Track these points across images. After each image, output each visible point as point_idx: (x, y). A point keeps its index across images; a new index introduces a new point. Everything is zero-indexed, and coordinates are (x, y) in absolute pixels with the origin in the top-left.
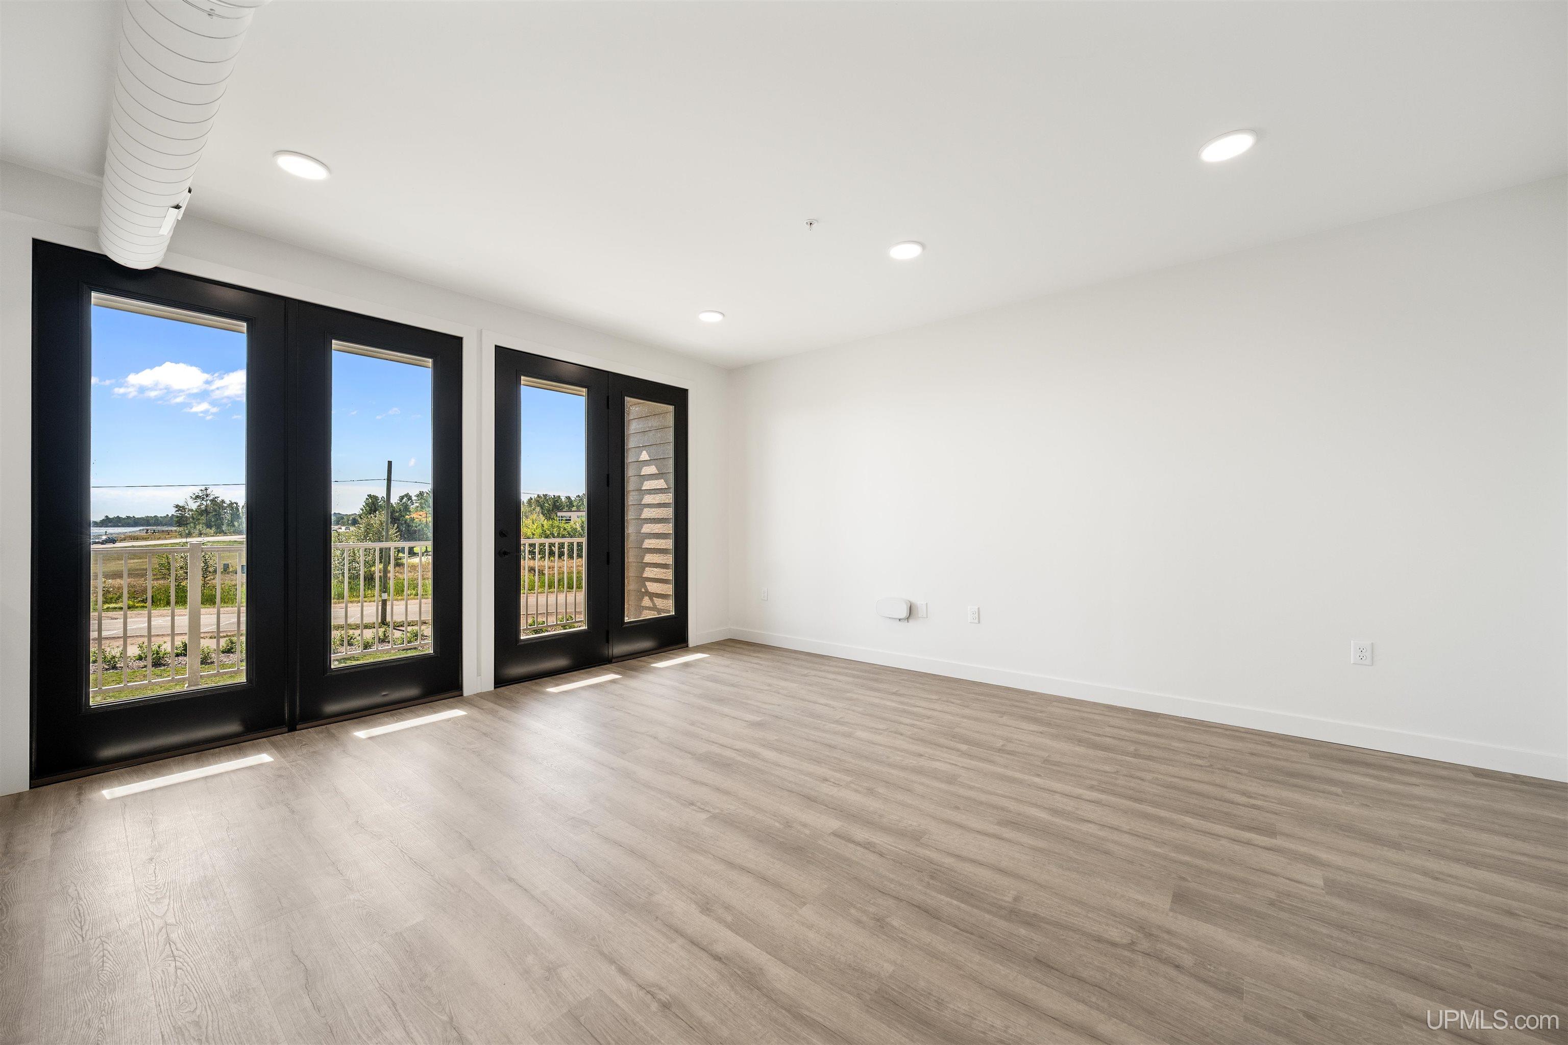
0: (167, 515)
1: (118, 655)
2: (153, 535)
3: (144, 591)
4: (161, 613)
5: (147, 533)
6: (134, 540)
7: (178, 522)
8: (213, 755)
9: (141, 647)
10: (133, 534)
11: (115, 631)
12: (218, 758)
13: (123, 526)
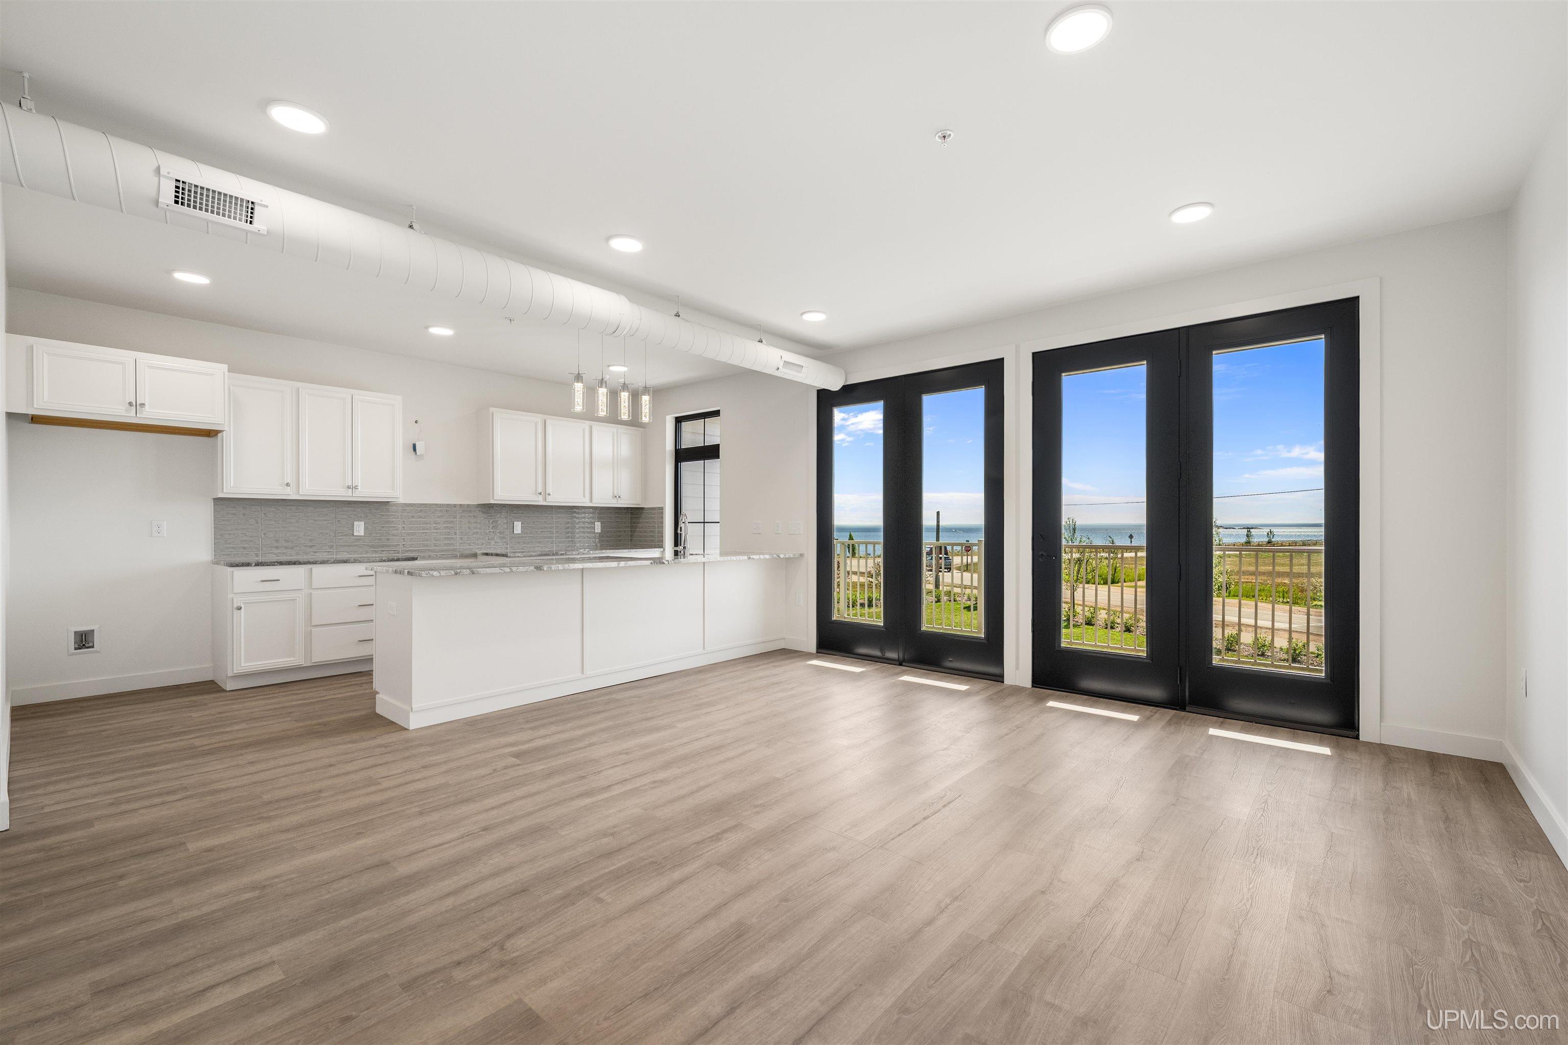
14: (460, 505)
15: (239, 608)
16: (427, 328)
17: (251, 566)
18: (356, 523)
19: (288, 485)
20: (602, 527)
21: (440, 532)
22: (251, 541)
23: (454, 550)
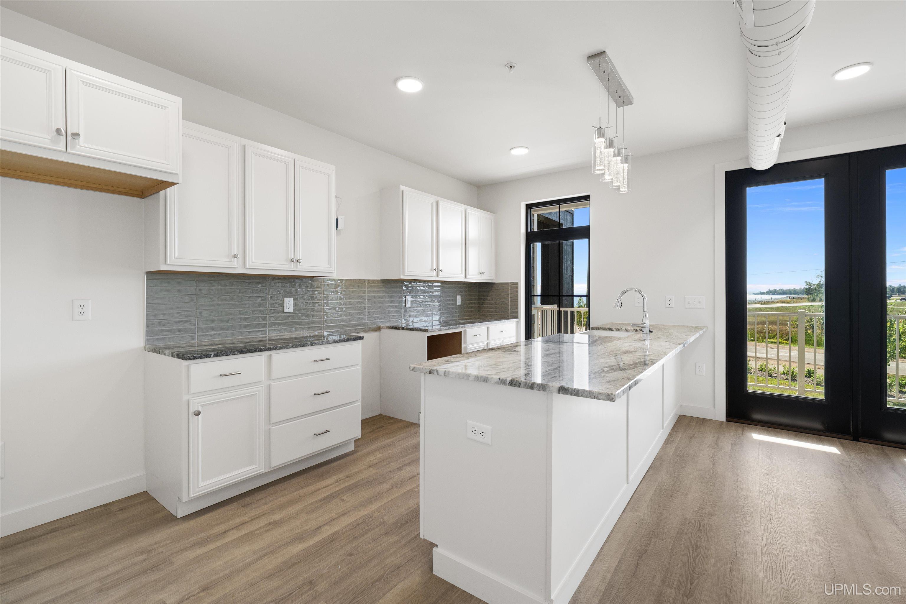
0: (801, 288)
1: (773, 369)
2: (793, 300)
3: (787, 334)
4: (796, 349)
5: (789, 299)
6: (783, 303)
7: (806, 292)
8: (805, 436)
9: (784, 367)
10: (782, 299)
11: (772, 356)
12: (807, 440)
13: (777, 294)
14: (369, 280)
15: (198, 414)
17: (210, 357)
18: (285, 300)
19: (235, 256)
20: (462, 300)
21: (354, 307)
22: (186, 322)
23: (364, 324)
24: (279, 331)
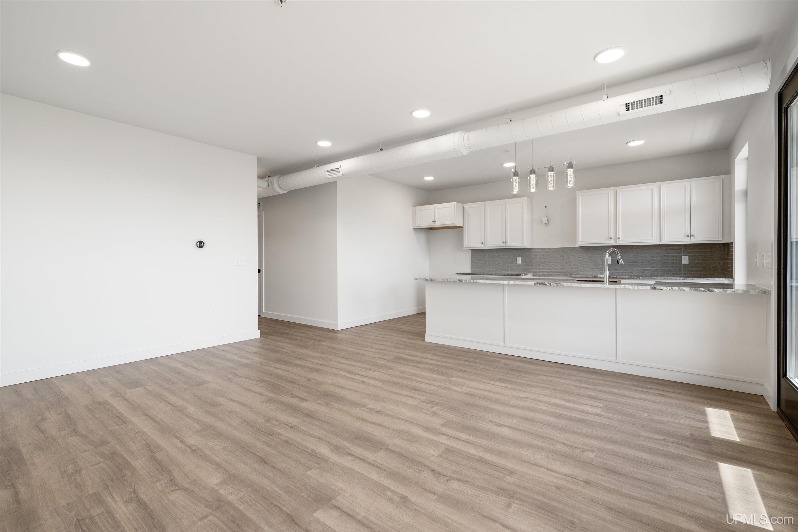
14: (569, 248)
16: (502, 165)
18: (517, 258)
19: (482, 243)
21: (558, 263)
22: (481, 265)
23: (566, 272)
24: (515, 271)
